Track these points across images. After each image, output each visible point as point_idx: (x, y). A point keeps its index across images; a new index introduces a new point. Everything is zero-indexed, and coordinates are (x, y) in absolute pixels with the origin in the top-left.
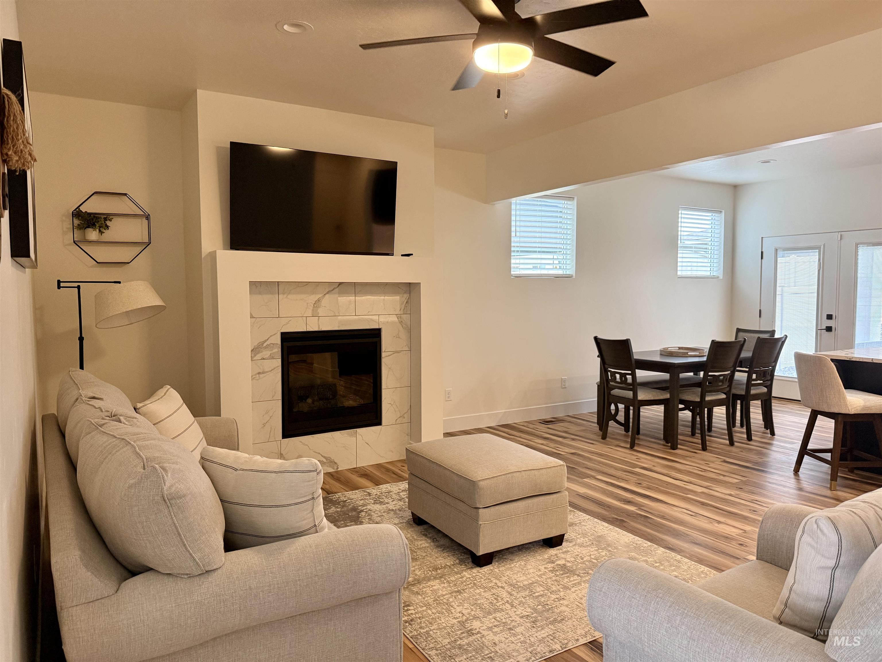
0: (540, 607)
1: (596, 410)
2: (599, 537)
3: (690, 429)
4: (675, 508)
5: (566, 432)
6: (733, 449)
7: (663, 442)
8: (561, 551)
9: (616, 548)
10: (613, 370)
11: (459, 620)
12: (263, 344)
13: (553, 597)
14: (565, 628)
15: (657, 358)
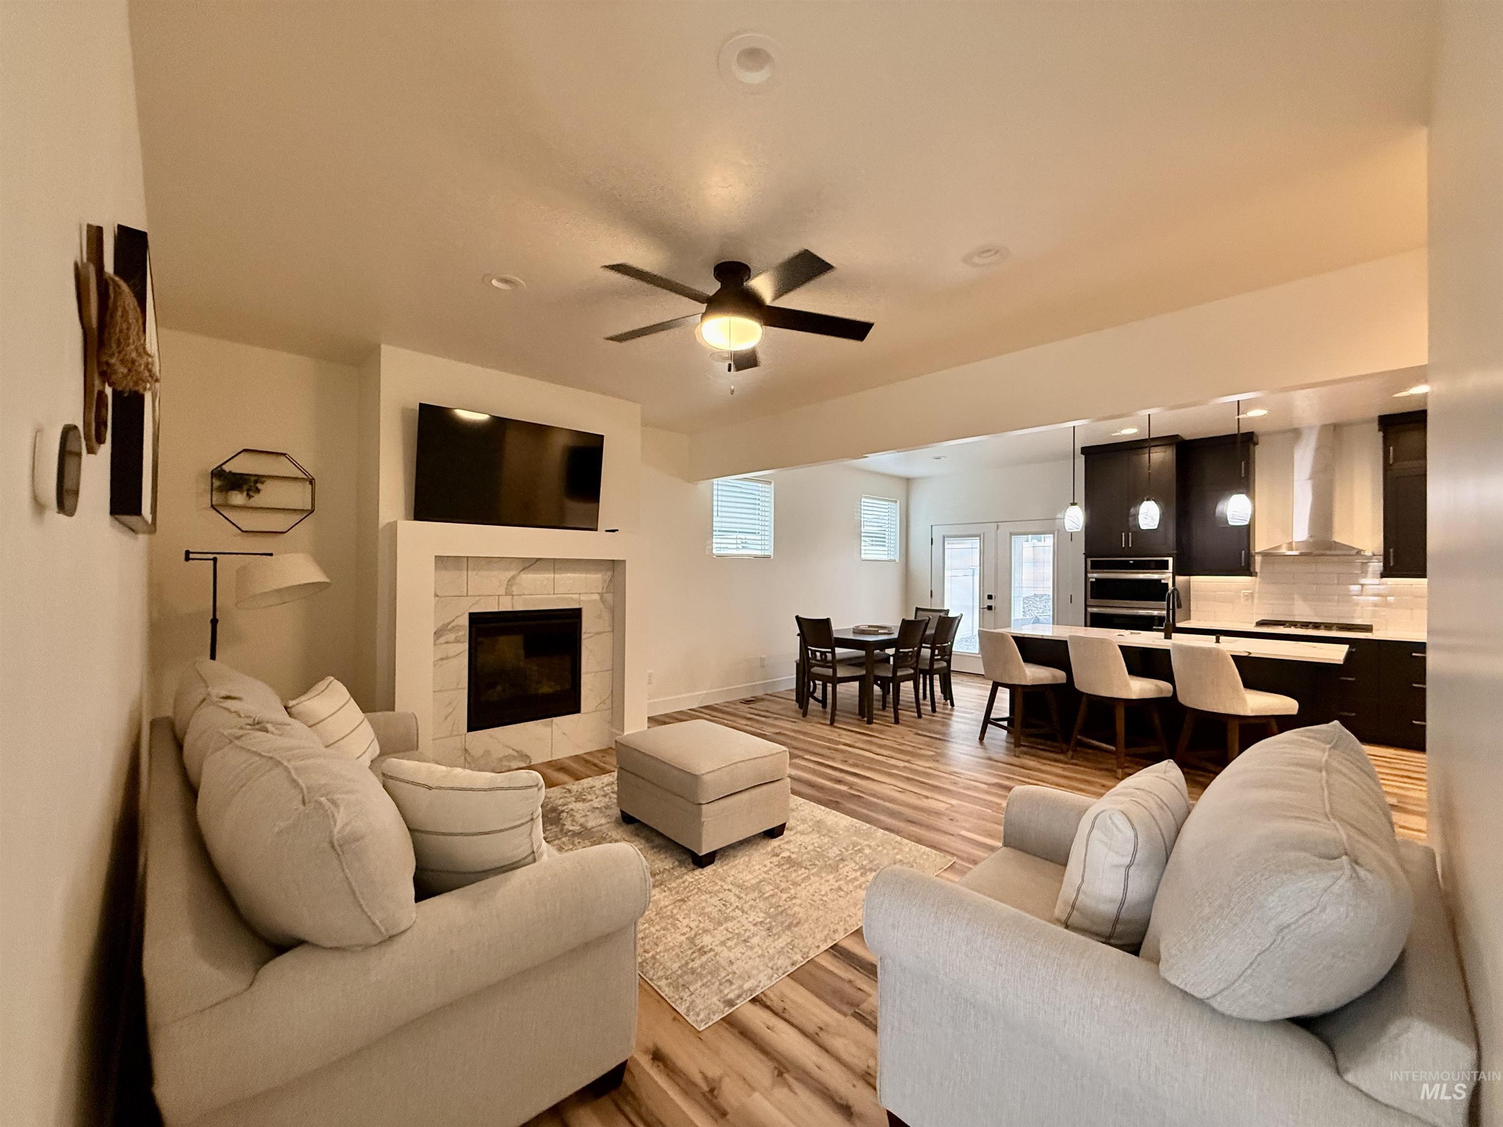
0: (772, 910)
1: (794, 687)
2: (818, 822)
3: (881, 703)
4: (884, 785)
5: (767, 711)
6: (921, 721)
7: (858, 717)
8: (783, 842)
9: (836, 833)
10: (813, 649)
11: (687, 936)
12: (447, 626)
13: (784, 896)
14: (803, 933)
15: (851, 636)
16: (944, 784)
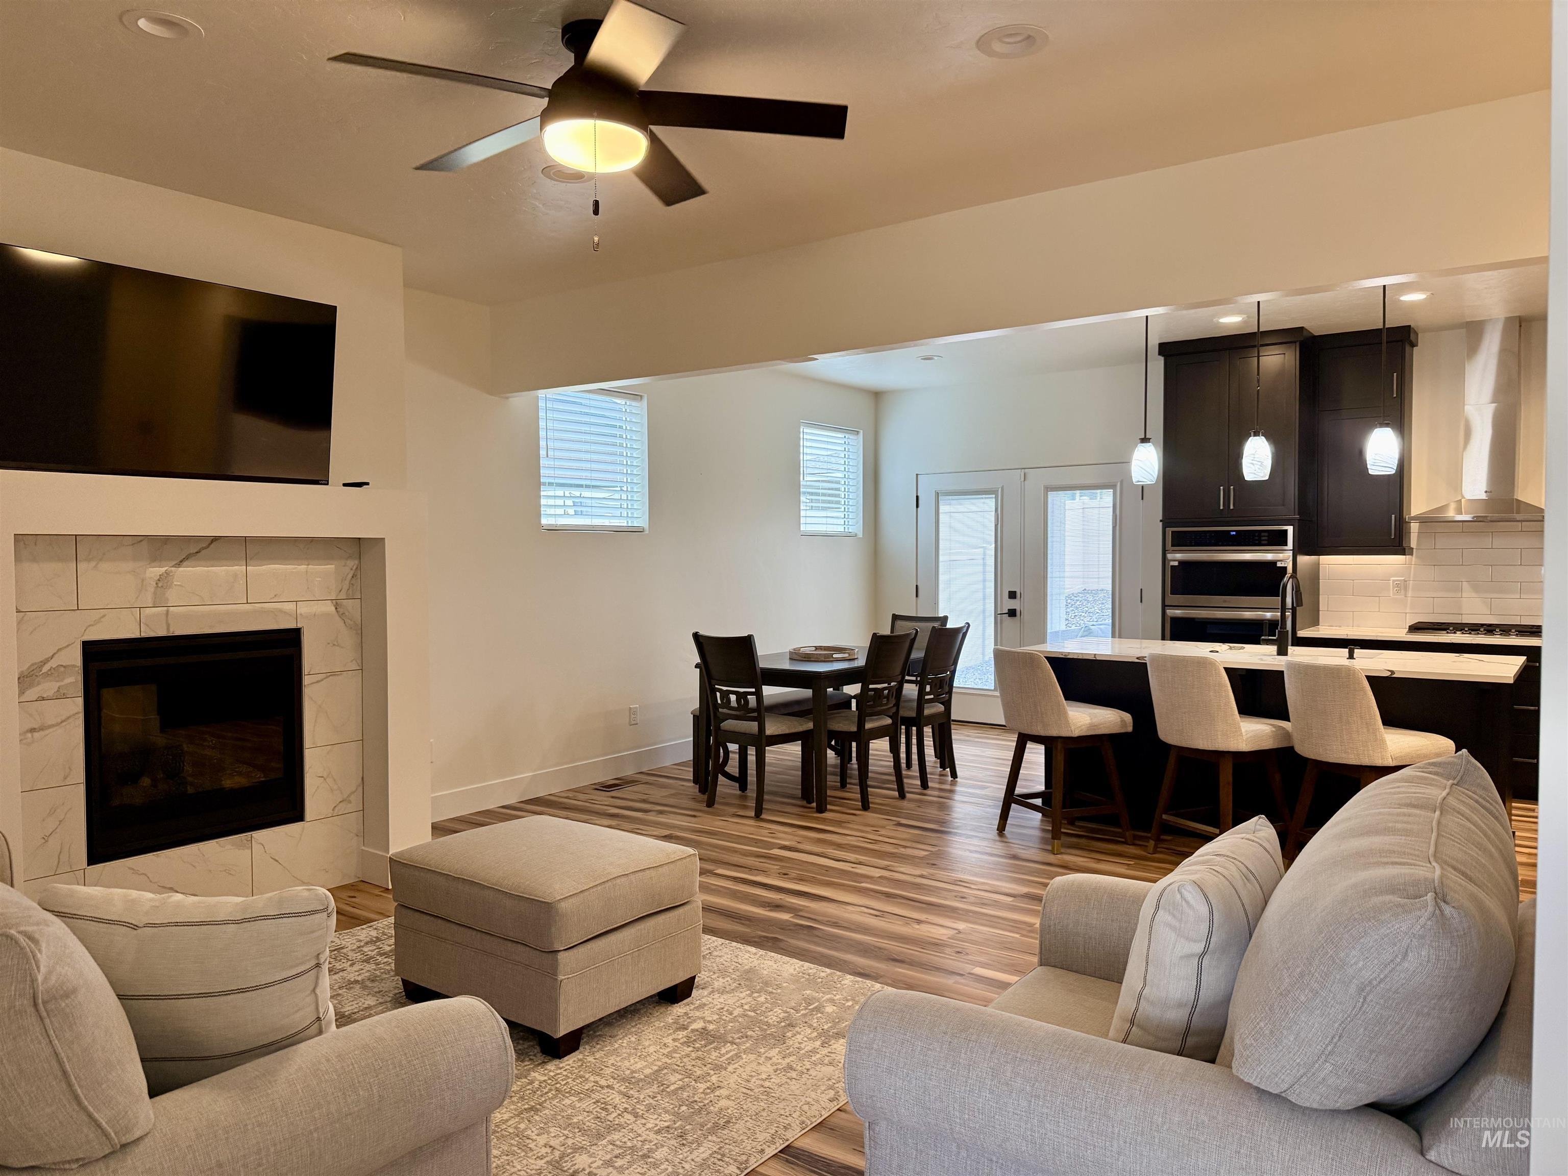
0: (684, 1108)
1: (690, 756)
2: (748, 972)
3: (838, 778)
4: (850, 908)
5: (644, 801)
6: (904, 803)
7: (804, 803)
8: (692, 1007)
9: (779, 986)
10: (725, 688)
11: (548, 1159)
12: (41, 667)
13: (702, 1086)
14: (735, 1136)
15: (786, 665)
16: (945, 899)
